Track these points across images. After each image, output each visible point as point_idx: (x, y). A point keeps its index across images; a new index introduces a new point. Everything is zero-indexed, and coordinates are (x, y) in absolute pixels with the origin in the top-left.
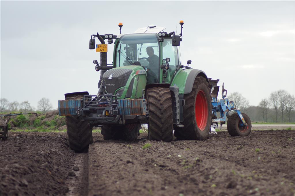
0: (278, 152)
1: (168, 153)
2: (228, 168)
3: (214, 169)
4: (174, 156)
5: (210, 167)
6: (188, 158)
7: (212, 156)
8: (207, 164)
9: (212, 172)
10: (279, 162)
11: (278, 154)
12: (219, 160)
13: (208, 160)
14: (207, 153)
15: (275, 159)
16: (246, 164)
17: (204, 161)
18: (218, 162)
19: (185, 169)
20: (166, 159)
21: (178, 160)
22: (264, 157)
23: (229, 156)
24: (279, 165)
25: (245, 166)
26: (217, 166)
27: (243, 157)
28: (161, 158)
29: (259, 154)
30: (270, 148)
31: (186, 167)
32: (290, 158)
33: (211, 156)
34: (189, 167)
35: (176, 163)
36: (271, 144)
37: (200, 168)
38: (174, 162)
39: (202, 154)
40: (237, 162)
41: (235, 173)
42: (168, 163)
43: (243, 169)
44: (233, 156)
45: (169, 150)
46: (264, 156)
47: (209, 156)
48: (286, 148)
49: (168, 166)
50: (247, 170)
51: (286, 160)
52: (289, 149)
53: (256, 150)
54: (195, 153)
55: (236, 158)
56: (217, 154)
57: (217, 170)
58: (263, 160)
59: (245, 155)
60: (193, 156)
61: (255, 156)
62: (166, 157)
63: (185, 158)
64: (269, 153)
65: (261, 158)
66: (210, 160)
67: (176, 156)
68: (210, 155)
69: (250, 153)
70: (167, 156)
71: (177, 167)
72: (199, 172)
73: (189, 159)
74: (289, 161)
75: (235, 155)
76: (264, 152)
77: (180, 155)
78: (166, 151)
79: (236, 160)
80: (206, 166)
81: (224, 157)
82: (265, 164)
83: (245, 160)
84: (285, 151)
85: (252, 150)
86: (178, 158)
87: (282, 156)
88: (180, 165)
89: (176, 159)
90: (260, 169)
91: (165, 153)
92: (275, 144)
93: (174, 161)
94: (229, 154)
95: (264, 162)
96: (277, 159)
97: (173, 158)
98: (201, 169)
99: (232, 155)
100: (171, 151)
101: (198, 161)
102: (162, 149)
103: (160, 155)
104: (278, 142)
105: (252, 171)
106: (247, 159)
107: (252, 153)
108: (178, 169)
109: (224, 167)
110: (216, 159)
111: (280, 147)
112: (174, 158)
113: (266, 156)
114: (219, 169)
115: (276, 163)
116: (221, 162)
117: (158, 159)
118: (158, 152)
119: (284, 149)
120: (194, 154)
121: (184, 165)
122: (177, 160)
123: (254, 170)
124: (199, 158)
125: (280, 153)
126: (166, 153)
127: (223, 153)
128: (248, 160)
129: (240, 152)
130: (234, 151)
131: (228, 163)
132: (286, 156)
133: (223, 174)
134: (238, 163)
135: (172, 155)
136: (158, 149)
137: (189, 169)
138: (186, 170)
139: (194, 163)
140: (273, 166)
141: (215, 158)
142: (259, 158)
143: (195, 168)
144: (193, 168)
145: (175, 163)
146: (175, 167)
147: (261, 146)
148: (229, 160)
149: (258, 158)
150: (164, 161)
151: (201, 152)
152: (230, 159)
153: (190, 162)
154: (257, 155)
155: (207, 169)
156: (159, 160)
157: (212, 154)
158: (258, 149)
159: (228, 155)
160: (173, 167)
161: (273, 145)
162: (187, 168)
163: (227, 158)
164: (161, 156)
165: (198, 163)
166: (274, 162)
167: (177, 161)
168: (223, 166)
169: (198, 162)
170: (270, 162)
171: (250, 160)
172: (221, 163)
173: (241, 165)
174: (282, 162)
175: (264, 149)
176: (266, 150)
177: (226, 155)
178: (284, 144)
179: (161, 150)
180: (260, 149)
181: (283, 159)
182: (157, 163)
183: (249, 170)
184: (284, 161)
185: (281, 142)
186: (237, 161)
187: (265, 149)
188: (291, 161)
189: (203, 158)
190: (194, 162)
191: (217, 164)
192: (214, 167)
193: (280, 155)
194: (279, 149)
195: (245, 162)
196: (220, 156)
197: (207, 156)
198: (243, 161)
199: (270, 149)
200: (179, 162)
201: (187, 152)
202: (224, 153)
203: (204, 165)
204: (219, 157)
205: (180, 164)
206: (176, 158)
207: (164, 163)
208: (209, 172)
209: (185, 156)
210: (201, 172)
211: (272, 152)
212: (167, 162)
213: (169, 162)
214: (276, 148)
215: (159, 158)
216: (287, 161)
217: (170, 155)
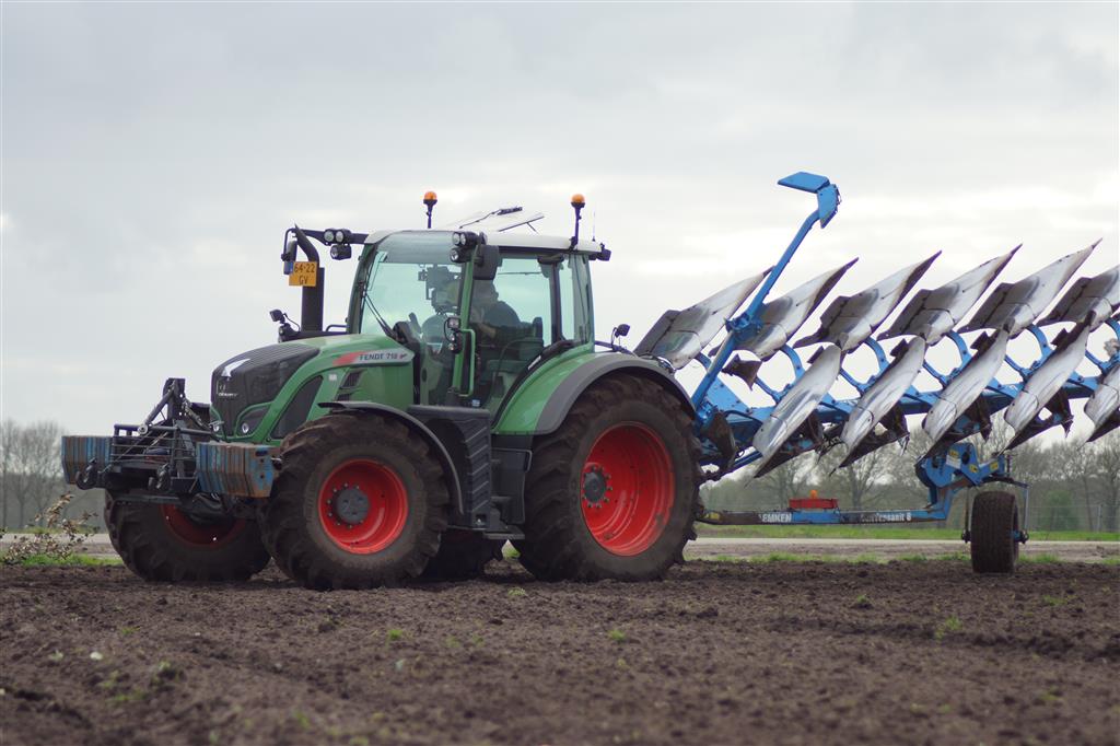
0: (471, 640)
1: (52, 645)
2: (279, 703)
3: (227, 705)
4: (75, 654)
5: (213, 696)
6: (127, 662)
7: (223, 657)
8: (201, 687)
9: (219, 717)
10: (473, 680)
11: (472, 649)
12: (246, 670)
13: (205, 672)
14: (205, 646)
15: (457, 668)
16: (349, 687)
17: (190, 674)
18: (243, 681)
19: (118, 705)
20: (46, 668)
21: (91, 671)
22: (418, 659)
23: (288, 657)
24: (473, 692)
25: (345, 696)
26: (237, 696)
27: (340, 660)
28: (25, 665)
29: (399, 647)
30: (443, 626)
31: (122, 698)
32: (516, 665)
33: (218, 657)
34: (131, 698)
35: (83, 683)
36: (444, 610)
37: (173, 703)
38: (75, 679)
39: (184, 650)
40: (317, 681)
41: (305, 723)
42: (53, 683)
43: (337, 706)
44: (300, 655)
45: (59, 634)
46: (417, 656)
47: (212, 655)
48: (498, 627)
49: (50, 697)
50: (354, 711)
51: (498, 672)
52: (513, 629)
53: (389, 633)
54: (157, 646)
55: (311, 662)
56: (243, 649)
57: (237, 709)
58: (414, 673)
59: (347, 653)
60: (148, 657)
61: (384, 656)
62: (44, 659)
63: (119, 662)
64: (438, 645)
65: (405, 665)
66: (212, 670)
67: (84, 658)
68: (213, 651)
69: (366, 646)
70: (46, 655)
71: (87, 698)
72: (168, 720)
73: (134, 669)
74: (509, 674)
75: (308, 652)
76: (418, 640)
77: (99, 651)
78: (47, 636)
79: (310, 673)
80: (198, 696)
81: (269, 658)
82: (420, 686)
83: (345, 671)
84: (496, 638)
85: (376, 632)
86: (92, 662)
87: (486, 657)
88: (98, 692)
89: (81, 668)
90: (400, 706)
91: (39, 644)
92: (459, 611)
93: (73, 676)
94: (285, 649)
95: (418, 680)
96: (466, 667)
97: (69, 663)
98: (177, 708)
99: (298, 651)
100: (67, 635)
101: (168, 674)
102: (28, 628)
103: (20, 651)
104: (474, 604)
105: (373, 712)
106: (355, 666)
107: (372, 644)
108: (88, 708)
109: (266, 697)
110: (238, 668)
111: (479, 624)
112: (74, 663)
113: (426, 658)
114: (244, 705)
115: (459, 682)
116: (256, 678)
117: (12, 668)
118: (13, 641)
119: (493, 629)
120: (153, 648)
121: (113, 693)
122: (86, 670)
123: (378, 708)
124: (173, 663)
125: (479, 644)
126: (45, 646)
127: (265, 645)
128: (356, 670)
129: (329, 642)
130: (308, 639)
131: (280, 682)
132: (500, 656)
133: (259, 725)
134: (319, 685)
135: (66, 654)
136: (12, 630)
137: (133, 705)
138: (120, 711)
139: (151, 684)
140: (449, 696)
141: (233, 665)
142: (400, 664)
143: (154, 702)
144: (148, 702)
145: (79, 685)
146: (79, 700)
147: (410, 619)
148: (287, 672)
149: (394, 665)
150: (35, 674)
151: (180, 642)
152: (288, 668)
153: (136, 681)
154: (392, 652)
155: (199, 707)
156: (17, 673)
157: (222, 648)
158: (397, 631)
159: (283, 652)
160: (69, 698)
161: (451, 613)
162: (126, 701)
163: (279, 665)
164: (25, 658)
165: (168, 683)
166: (452, 678)
167: (88, 675)
168: (260, 694)
169: (165, 679)
170: (441, 678)
171: (364, 670)
172: (254, 683)
173: (329, 691)
174: (484, 679)
175: (420, 630)
176: (425, 632)
177: (275, 651)
178: (495, 610)
179: (27, 633)
180: (404, 630)
181: (489, 667)
182: (9, 684)
183: (358, 709)
184: (493, 675)
185: (484, 602)
186: (316, 676)
187: (425, 628)
188: (515, 677)
189: (188, 664)
190: (152, 680)
191: (239, 686)
192: (227, 698)
193: (476, 653)
194: (476, 629)
195: (347, 678)
196: (254, 657)
197: (201, 658)
198: (340, 674)
199: (440, 632)
200: (96, 680)
201: (127, 641)
202: (267, 646)
203: (190, 690)
204: (249, 660)
205: (100, 688)
206: (82, 662)
207: (35, 682)
208: (208, 717)
209: (119, 657)
210: (176, 718)
211: (449, 641)
212: (47, 679)
213: (56, 678)
214: (466, 627)
215: (16, 666)
216: (503, 676)
217: (60, 651)
